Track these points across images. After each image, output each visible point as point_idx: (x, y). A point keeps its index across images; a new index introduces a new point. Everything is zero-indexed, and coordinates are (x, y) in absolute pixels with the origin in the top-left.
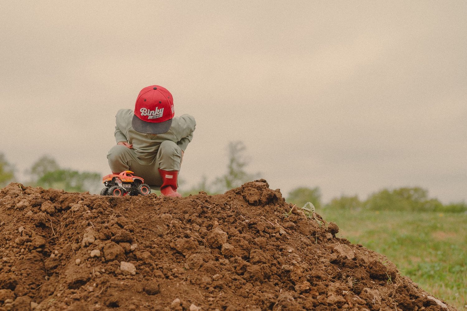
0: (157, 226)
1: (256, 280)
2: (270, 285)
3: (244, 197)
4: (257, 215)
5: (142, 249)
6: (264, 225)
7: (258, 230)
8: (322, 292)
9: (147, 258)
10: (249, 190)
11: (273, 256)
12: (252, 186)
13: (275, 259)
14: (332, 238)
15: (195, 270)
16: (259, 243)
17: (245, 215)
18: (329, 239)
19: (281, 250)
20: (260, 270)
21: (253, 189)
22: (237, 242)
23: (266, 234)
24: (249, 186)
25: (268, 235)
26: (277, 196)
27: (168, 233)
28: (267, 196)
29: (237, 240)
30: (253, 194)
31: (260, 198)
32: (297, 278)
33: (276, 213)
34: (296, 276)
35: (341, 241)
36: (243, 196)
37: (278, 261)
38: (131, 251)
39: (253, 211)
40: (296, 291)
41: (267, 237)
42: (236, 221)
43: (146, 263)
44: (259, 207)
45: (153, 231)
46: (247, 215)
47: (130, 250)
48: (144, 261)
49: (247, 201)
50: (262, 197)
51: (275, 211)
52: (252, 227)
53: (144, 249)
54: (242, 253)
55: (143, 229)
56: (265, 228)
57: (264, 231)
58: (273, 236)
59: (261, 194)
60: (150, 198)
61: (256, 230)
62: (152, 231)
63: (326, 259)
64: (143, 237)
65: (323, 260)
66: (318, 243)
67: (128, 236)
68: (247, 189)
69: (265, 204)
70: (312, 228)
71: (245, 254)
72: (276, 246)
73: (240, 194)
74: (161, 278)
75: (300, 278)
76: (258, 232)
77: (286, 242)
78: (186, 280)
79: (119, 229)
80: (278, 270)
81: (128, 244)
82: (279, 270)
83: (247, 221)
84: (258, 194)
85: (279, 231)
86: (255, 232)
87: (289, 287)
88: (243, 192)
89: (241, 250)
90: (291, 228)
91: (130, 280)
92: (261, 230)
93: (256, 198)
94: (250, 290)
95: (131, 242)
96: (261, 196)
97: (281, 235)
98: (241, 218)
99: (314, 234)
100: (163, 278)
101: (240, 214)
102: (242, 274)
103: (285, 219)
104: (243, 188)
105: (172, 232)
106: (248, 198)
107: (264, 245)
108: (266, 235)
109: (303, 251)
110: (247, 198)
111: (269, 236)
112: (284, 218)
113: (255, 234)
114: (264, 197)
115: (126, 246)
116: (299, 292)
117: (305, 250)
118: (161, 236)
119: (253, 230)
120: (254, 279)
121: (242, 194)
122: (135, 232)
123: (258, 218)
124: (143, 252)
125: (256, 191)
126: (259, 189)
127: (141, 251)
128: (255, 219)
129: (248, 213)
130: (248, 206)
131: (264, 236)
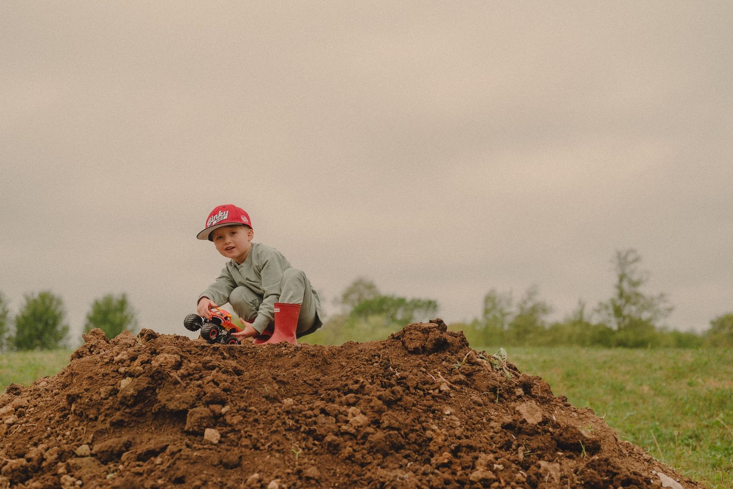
1: (378, 451)
2: (397, 459)
3: (404, 343)
4: (414, 366)
5: (233, 412)
6: (417, 380)
7: (408, 386)
8: (466, 467)
9: (236, 424)
10: (411, 334)
11: (418, 420)
12: (415, 329)
13: (419, 424)
14: (523, 394)
17: (398, 367)
18: (520, 397)
19: (433, 412)
20: (384, 439)
21: (417, 332)
22: (369, 403)
23: (419, 391)
24: (412, 328)
25: (422, 393)
26: (448, 341)
28: (434, 342)
29: (368, 399)
30: (415, 340)
31: (425, 345)
32: (437, 448)
33: (444, 363)
34: (435, 446)
35: (538, 398)
36: (402, 341)
37: (423, 427)
38: (221, 415)
39: (411, 361)
40: (431, 465)
41: (419, 395)
43: (236, 429)
44: (422, 355)
45: (258, 391)
46: (400, 367)
47: (221, 413)
48: (233, 428)
49: (406, 348)
50: (427, 343)
51: (443, 360)
52: (401, 383)
53: (235, 413)
54: (373, 416)
55: (246, 388)
56: (418, 383)
57: (416, 388)
58: (429, 394)
59: (426, 339)
61: (405, 386)
62: (256, 391)
63: (496, 423)
64: (242, 397)
65: (493, 424)
66: (500, 401)
67: (218, 396)
68: (409, 332)
69: (431, 351)
70: (492, 382)
71: (376, 417)
72: (427, 406)
73: (400, 339)
74: (248, 448)
75: (440, 448)
76: (408, 388)
77: (447, 401)
79: (215, 388)
80: (418, 438)
81: (219, 407)
82: (420, 438)
83: (398, 374)
84: (422, 338)
85: (438, 388)
87: (424, 460)
88: (403, 337)
89: (371, 413)
90: (460, 382)
91: (208, 450)
92: (412, 386)
93: (417, 344)
95: (223, 403)
96: (426, 341)
97: (440, 391)
98: (390, 371)
99: (494, 390)
100: (251, 449)
101: (389, 366)
102: (363, 444)
103: (454, 371)
104: (404, 331)
109: (468, 413)
110: (407, 344)
112: (452, 369)
114: (430, 343)
115: (216, 409)
116: (434, 466)
117: (472, 411)
118: (267, 397)
120: (375, 450)
121: (402, 339)
122: (232, 392)
123: (415, 371)
124: (234, 416)
125: (420, 334)
126: (426, 333)
127: (232, 414)
128: (411, 372)
129: (402, 364)
130: (405, 355)
131: (415, 394)
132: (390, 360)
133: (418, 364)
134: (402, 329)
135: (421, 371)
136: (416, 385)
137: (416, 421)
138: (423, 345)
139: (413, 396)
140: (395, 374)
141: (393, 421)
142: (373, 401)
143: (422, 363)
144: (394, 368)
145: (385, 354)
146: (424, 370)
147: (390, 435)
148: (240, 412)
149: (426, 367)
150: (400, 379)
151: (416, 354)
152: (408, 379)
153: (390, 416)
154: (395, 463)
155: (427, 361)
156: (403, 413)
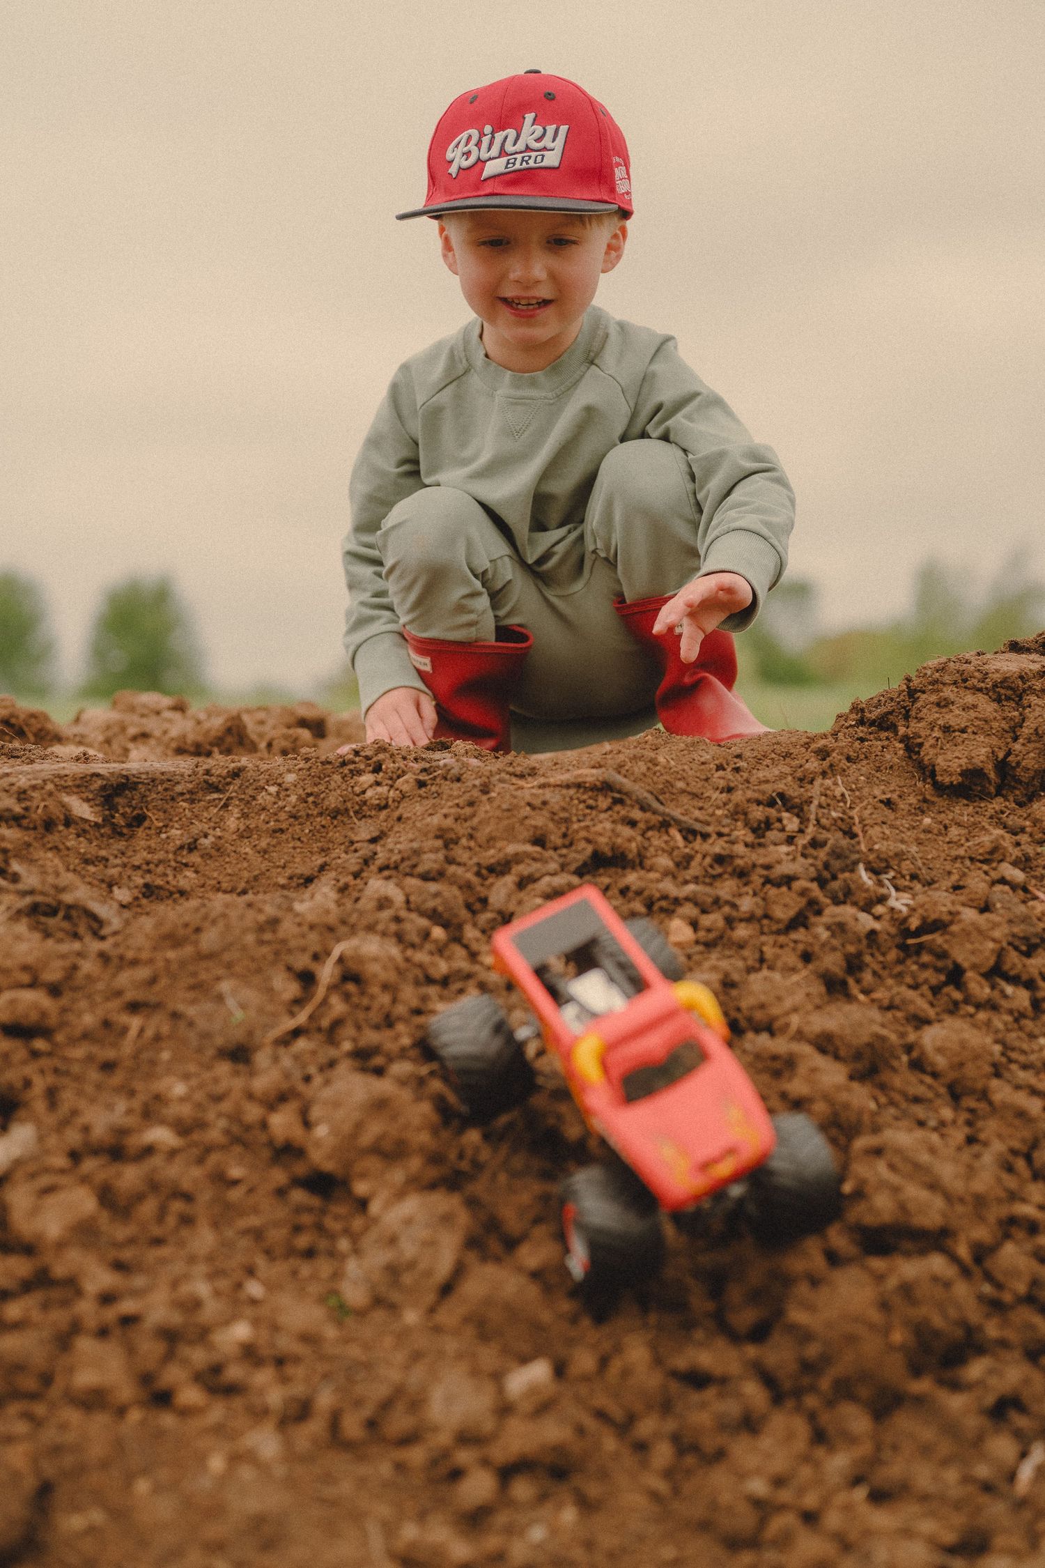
0: (225, 986)
1: (844, 1390)
2: (951, 1428)
3: (912, 747)
4: (972, 859)
6: (997, 934)
7: (957, 964)
9: (61, 1241)
10: (943, 704)
11: (1028, 1158)
12: (962, 681)
15: (411, 1317)
16: (941, 1062)
17: (894, 863)
20: (875, 1316)
21: (970, 699)
22: (777, 1074)
23: (1009, 990)
24: (947, 679)
25: (1022, 996)
27: (297, 1033)
29: (775, 1058)
30: (963, 731)
31: (1009, 753)
36: (905, 739)
39: (954, 832)
41: (1010, 1012)
42: (819, 913)
43: (55, 1274)
44: (997, 804)
45: (191, 1024)
46: (906, 866)
48: (37, 1263)
49: (928, 772)
50: (1017, 747)
52: (920, 948)
53: (62, 1171)
55: (134, 1007)
56: (1000, 954)
57: (996, 972)
59: (1014, 731)
60: (346, 770)
61: (940, 964)
64: (108, 1067)
68: (934, 698)
69: (1036, 783)
73: (893, 728)
74: (105, 1408)
76: (955, 976)
78: (301, 1411)
83: (899, 902)
84: (995, 725)
86: (935, 978)
88: (907, 717)
92: (974, 967)
94: (779, 1482)
96: (1015, 739)
98: (862, 887)
100: (121, 1411)
101: (856, 863)
104: (912, 693)
105: (325, 1023)
106: (932, 751)
107: (975, 1073)
108: (1005, 996)
110: (928, 753)
111: (1027, 1003)
113: (936, 990)
114: (1031, 746)
118: (239, 1054)
119: (924, 966)
120: (825, 1384)
121: (902, 730)
122: (60, 1038)
123: (977, 882)
124: (49, 1190)
125: (987, 707)
126: (1008, 699)
127: (45, 1180)
128: (957, 888)
129: (914, 848)
130: (924, 806)
131: (993, 1006)
132: (857, 829)
133: (988, 846)
134: (897, 684)
135: (1003, 881)
136: (992, 962)
137: (1020, 1164)
138: (1001, 755)
139: (982, 1016)
140: (882, 899)
141: (914, 1192)
142: (802, 1069)
143: (1007, 841)
144: (874, 871)
145: (831, 799)
146: (1018, 875)
147: (907, 1290)
148: (89, 1165)
149: (1024, 863)
150: (918, 932)
151: (968, 797)
152: (954, 928)
153: (896, 1160)
154: (945, 1462)
155: (1023, 830)
156: (947, 1113)
